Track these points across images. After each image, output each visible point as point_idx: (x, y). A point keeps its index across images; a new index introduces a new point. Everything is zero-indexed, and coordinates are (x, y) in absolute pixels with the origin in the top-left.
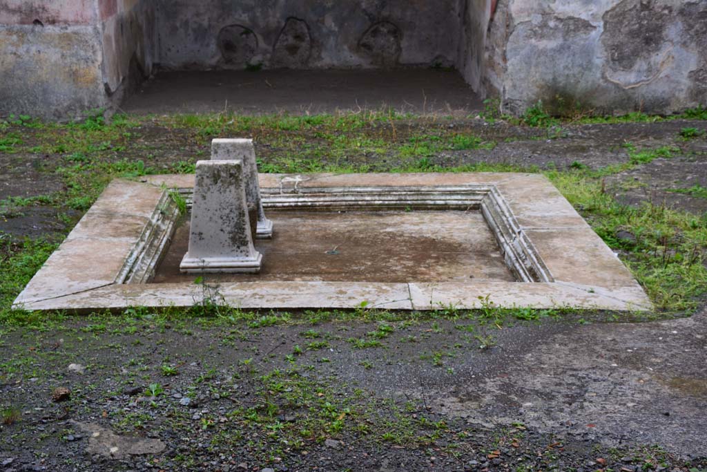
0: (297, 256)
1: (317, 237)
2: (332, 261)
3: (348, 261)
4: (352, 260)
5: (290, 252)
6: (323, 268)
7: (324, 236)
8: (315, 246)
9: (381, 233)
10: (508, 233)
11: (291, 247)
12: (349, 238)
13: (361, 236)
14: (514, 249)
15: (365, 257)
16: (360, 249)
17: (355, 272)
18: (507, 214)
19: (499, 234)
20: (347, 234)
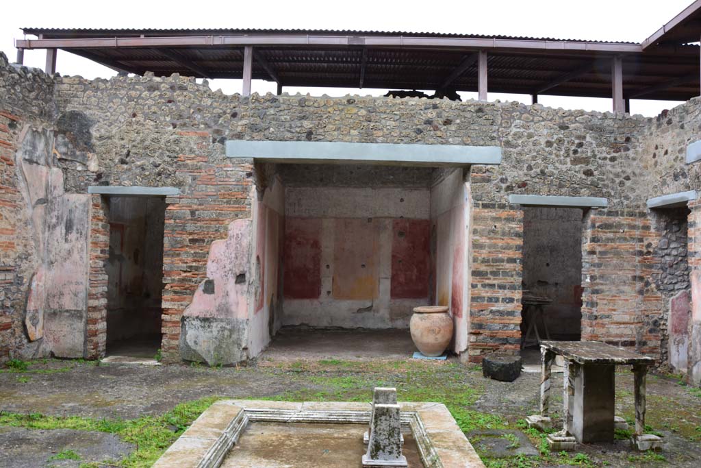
0: (347, 449)
1: (334, 463)
2: (327, 445)
3: (319, 445)
4: (317, 445)
5: (350, 452)
6: (332, 441)
7: (330, 464)
8: (336, 456)
9: (294, 464)
10: (226, 442)
11: (350, 455)
12: (314, 461)
13: (306, 462)
14: (232, 436)
15: (310, 447)
16: (311, 453)
17: (317, 438)
18: (217, 445)
19: (228, 447)
20: (315, 464)
